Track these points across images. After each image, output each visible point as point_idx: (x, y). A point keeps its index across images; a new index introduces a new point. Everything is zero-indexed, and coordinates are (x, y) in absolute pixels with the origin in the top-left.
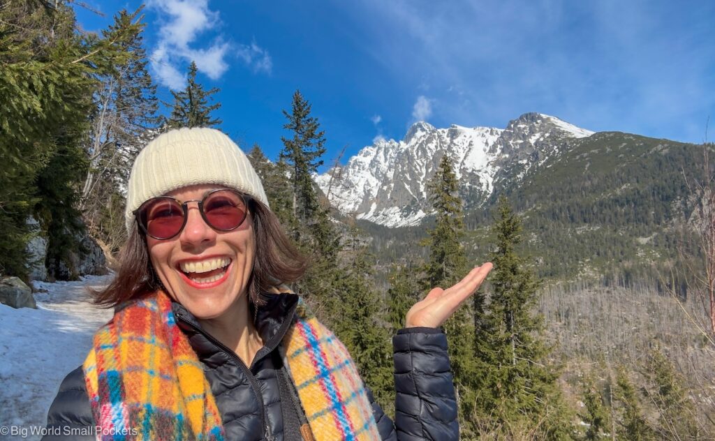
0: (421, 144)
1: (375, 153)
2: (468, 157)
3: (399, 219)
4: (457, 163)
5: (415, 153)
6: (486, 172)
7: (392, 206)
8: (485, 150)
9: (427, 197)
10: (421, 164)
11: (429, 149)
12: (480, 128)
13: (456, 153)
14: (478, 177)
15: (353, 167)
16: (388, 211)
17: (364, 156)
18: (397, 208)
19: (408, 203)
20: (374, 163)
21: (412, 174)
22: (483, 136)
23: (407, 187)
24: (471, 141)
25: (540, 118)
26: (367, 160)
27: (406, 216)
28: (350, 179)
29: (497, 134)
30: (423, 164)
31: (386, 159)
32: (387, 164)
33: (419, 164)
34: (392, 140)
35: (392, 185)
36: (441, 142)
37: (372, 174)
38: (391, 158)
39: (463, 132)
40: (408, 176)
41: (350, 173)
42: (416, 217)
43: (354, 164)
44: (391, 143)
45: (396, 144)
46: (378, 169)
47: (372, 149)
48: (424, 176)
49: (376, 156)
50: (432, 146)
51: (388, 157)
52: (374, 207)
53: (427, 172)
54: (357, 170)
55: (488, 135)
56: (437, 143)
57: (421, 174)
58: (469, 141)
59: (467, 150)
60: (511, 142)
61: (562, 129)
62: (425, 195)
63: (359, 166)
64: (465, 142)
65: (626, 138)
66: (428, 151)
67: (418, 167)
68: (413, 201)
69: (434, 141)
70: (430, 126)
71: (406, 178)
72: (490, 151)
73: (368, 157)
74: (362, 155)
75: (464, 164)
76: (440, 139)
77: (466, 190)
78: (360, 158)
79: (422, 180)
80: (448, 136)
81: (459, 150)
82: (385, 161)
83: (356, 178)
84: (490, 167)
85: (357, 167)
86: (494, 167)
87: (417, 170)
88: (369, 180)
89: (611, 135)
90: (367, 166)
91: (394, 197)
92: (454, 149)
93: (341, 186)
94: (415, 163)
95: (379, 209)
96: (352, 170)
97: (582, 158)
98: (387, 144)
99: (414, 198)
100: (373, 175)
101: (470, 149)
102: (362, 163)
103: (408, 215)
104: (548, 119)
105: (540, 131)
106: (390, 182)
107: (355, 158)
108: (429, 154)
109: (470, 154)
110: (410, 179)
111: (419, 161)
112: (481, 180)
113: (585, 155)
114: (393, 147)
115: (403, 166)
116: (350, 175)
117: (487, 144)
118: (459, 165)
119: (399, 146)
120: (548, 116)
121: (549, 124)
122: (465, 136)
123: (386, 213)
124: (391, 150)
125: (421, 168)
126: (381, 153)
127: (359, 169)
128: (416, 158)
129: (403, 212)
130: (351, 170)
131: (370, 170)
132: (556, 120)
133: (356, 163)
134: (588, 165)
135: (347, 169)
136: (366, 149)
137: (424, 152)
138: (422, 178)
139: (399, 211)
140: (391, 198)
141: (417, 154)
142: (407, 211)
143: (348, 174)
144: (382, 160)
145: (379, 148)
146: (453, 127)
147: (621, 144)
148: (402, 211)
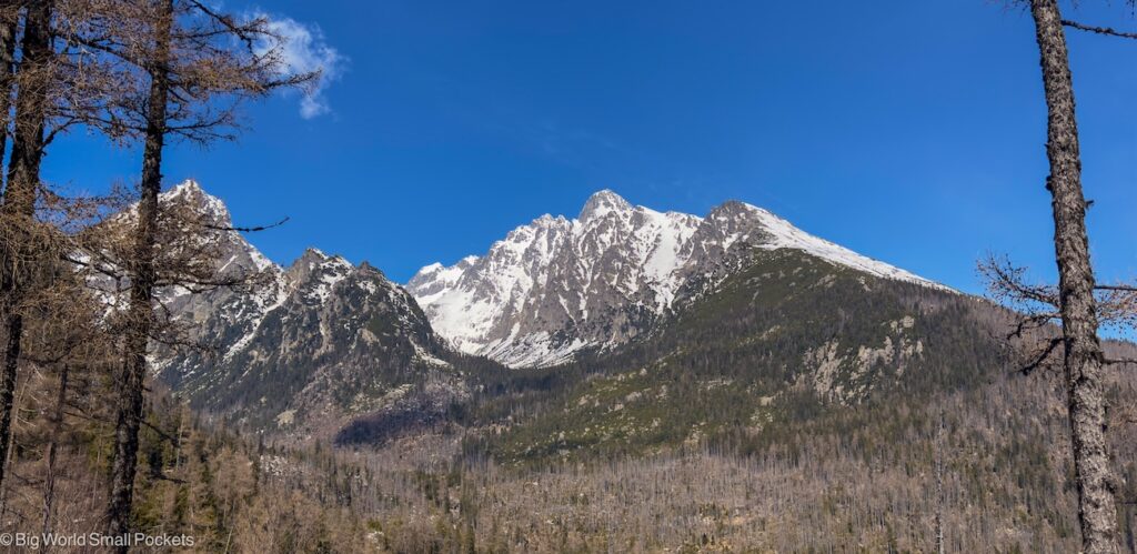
0: (590, 235)
1: (533, 238)
2: (651, 260)
3: (546, 351)
4: (635, 267)
5: (580, 248)
6: (667, 286)
7: (539, 329)
8: (675, 250)
9: (588, 319)
10: (587, 266)
11: (601, 242)
12: (675, 213)
13: (635, 252)
14: (654, 293)
15: (497, 259)
16: (532, 337)
17: (516, 241)
18: (545, 333)
19: (562, 326)
20: (531, 253)
21: (572, 282)
22: (677, 227)
23: (563, 301)
24: (659, 235)
25: (745, 210)
26: (521, 248)
27: (556, 347)
28: (491, 278)
29: (695, 225)
30: (590, 265)
31: (550, 248)
32: (551, 255)
33: (583, 267)
34: (562, 217)
35: (543, 296)
36: (620, 233)
37: (525, 270)
38: (558, 246)
39: (652, 220)
40: (565, 284)
41: (492, 268)
42: (570, 349)
43: (498, 254)
44: (559, 222)
45: (566, 223)
46: (536, 263)
47: (529, 229)
48: (588, 285)
49: (534, 243)
50: (606, 238)
51: (554, 244)
52: (516, 329)
53: (592, 278)
54: (502, 264)
55: (683, 225)
56: (613, 233)
57: (584, 282)
58: (657, 233)
59: (652, 247)
60: (704, 242)
61: (766, 229)
62: (585, 315)
63: (507, 257)
64: (650, 235)
65: (803, 260)
66: (600, 245)
67: (581, 271)
68: (570, 324)
69: (610, 230)
70: (619, 198)
71: (562, 287)
72: (682, 252)
73: (522, 243)
74: (513, 239)
75: (643, 271)
76: (619, 228)
77: (636, 312)
78: (508, 244)
79: (585, 291)
80: (631, 223)
81: (640, 247)
82: (549, 252)
83: (499, 277)
84: (674, 277)
85: (503, 260)
86: (679, 278)
87: (580, 275)
88: (521, 282)
89: (790, 254)
90: (519, 258)
91: (543, 316)
92: (634, 245)
93: (474, 290)
94: (578, 264)
95: (522, 333)
96: (495, 264)
97: (753, 283)
98: (553, 223)
99: (571, 321)
100: (528, 274)
101: (656, 246)
102: (511, 252)
103: (560, 345)
104: (754, 212)
105: (739, 229)
106: (540, 292)
107: (500, 243)
108: (601, 251)
109: (654, 255)
110: (567, 289)
111: (583, 261)
112: (658, 299)
113: (756, 279)
114: (563, 228)
115: (561, 268)
116: (491, 272)
117: (679, 239)
118: (637, 271)
119: (571, 228)
120: (754, 207)
121: (752, 220)
122: (652, 226)
123: (529, 341)
124: (559, 233)
125: (585, 272)
126: (544, 238)
127: (506, 263)
128: (581, 255)
129: (553, 340)
130: (493, 264)
131: (524, 265)
132: (763, 215)
133: (501, 252)
134: (756, 295)
135: (487, 261)
136: (519, 230)
137: (594, 247)
138: (585, 288)
139: (547, 338)
140: (540, 318)
141: (583, 249)
142: (560, 338)
143: (488, 270)
144: (544, 249)
145: (540, 230)
146: (639, 209)
147: (796, 268)
148: (552, 338)
